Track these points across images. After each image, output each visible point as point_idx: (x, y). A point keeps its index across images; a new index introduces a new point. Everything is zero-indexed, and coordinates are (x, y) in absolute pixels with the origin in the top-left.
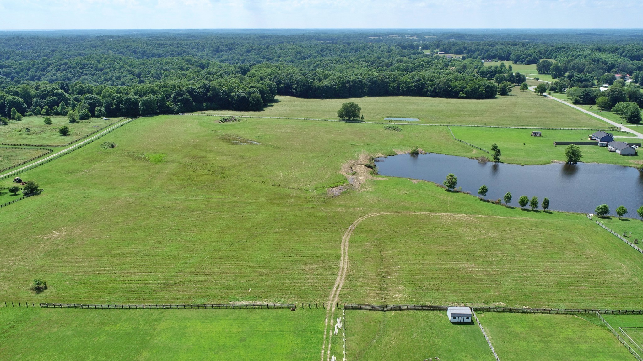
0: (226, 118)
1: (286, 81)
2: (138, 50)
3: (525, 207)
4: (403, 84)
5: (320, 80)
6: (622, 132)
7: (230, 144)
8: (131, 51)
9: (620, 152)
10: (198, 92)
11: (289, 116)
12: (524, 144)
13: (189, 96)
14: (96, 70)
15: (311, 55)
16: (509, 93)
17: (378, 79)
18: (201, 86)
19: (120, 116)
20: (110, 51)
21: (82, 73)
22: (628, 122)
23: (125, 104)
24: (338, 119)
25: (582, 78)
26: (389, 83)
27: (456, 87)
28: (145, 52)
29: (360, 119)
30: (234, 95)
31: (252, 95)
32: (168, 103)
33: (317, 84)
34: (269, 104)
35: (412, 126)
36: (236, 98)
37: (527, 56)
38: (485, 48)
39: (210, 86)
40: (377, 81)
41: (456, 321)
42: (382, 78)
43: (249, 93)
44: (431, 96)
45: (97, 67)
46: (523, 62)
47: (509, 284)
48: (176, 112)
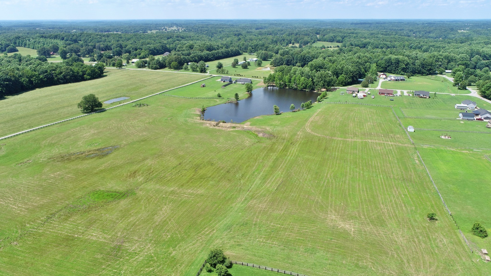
44: (63, 83)
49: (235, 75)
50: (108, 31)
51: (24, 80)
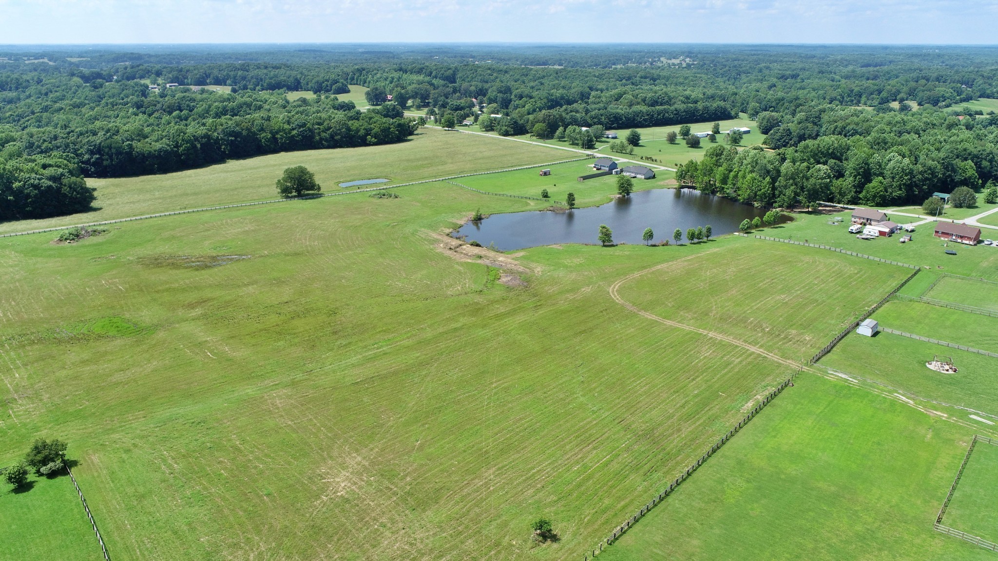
0: (73, 232)
4: (280, 133)
9: (643, 177)
24: (279, 197)
26: (257, 133)
27: (359, 130)
29: (316, 191)
33: (146, 147)
40: (240, 133)
42: (247, 127)
49: (642, 158)
50: (544, 64)
51: (265, 136)
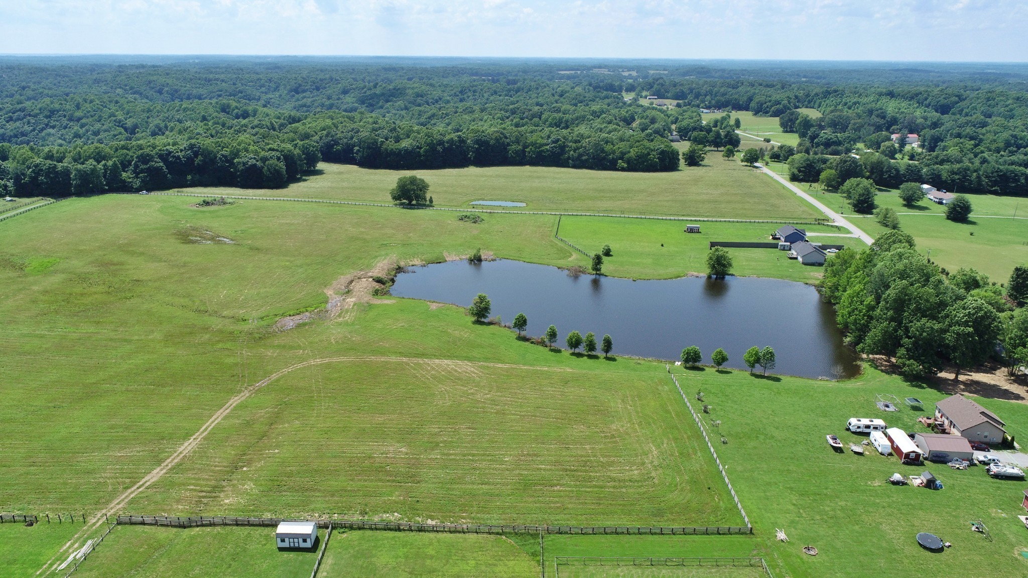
0: (209, 200)
1: (345, 140)
2: (166, 89)
3: (577, 351)
4: (530, 147)
5: (398, 140)
6: (832, 226)
7: (183, 243)
8: (154, 90)
9: (802, 260)
10: (178, 157)
11: (316, 198)
12: (662, 245)
13: (161, 164)
14: (70, 120)
15: (440, 99)
16: (700, 162)
17: (492, 139)
18: (185, 148)
19: (37, 196)
20: (119, 90)
21: (47, 125)
22: (855, 211)
23: (47, 175)
24: (393, 202)
25: (829, 140)
26: (508, 144)
27: (614, 152)
28: (176, 91)
29: (428, 203)
30: (239, 163)
31: (267, 163)
32: (124, 174)
33: (391, 145)
34: (304, 178)
35: (506, 215)
36: (241, 167)
37: (773, 103)
38: (722, 90)
39: (201, 148)
40: (488, 142)
41: (286, 545)
42: (496, 137)
43: (264, 160)
44: (574, 167)
45: (72, 115)
46: (767, 112)
47: (439, 481)
48: (136, 189)
